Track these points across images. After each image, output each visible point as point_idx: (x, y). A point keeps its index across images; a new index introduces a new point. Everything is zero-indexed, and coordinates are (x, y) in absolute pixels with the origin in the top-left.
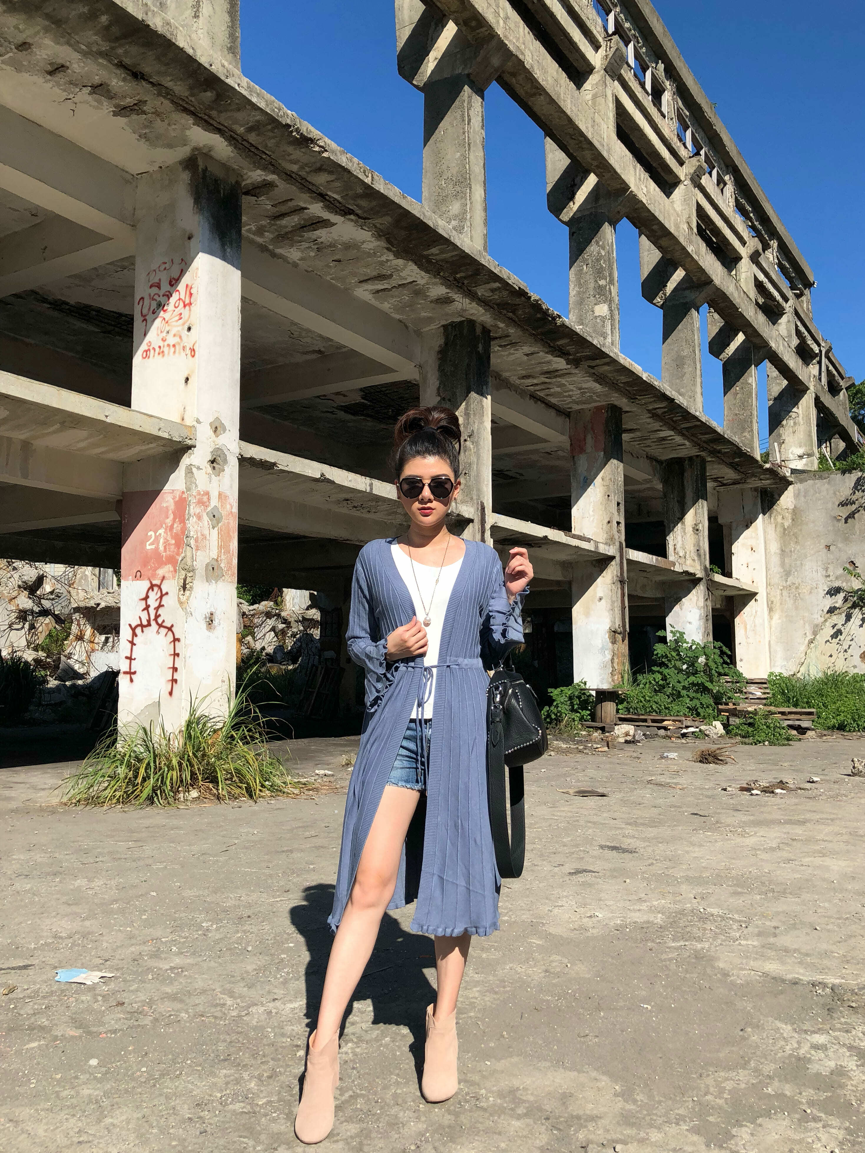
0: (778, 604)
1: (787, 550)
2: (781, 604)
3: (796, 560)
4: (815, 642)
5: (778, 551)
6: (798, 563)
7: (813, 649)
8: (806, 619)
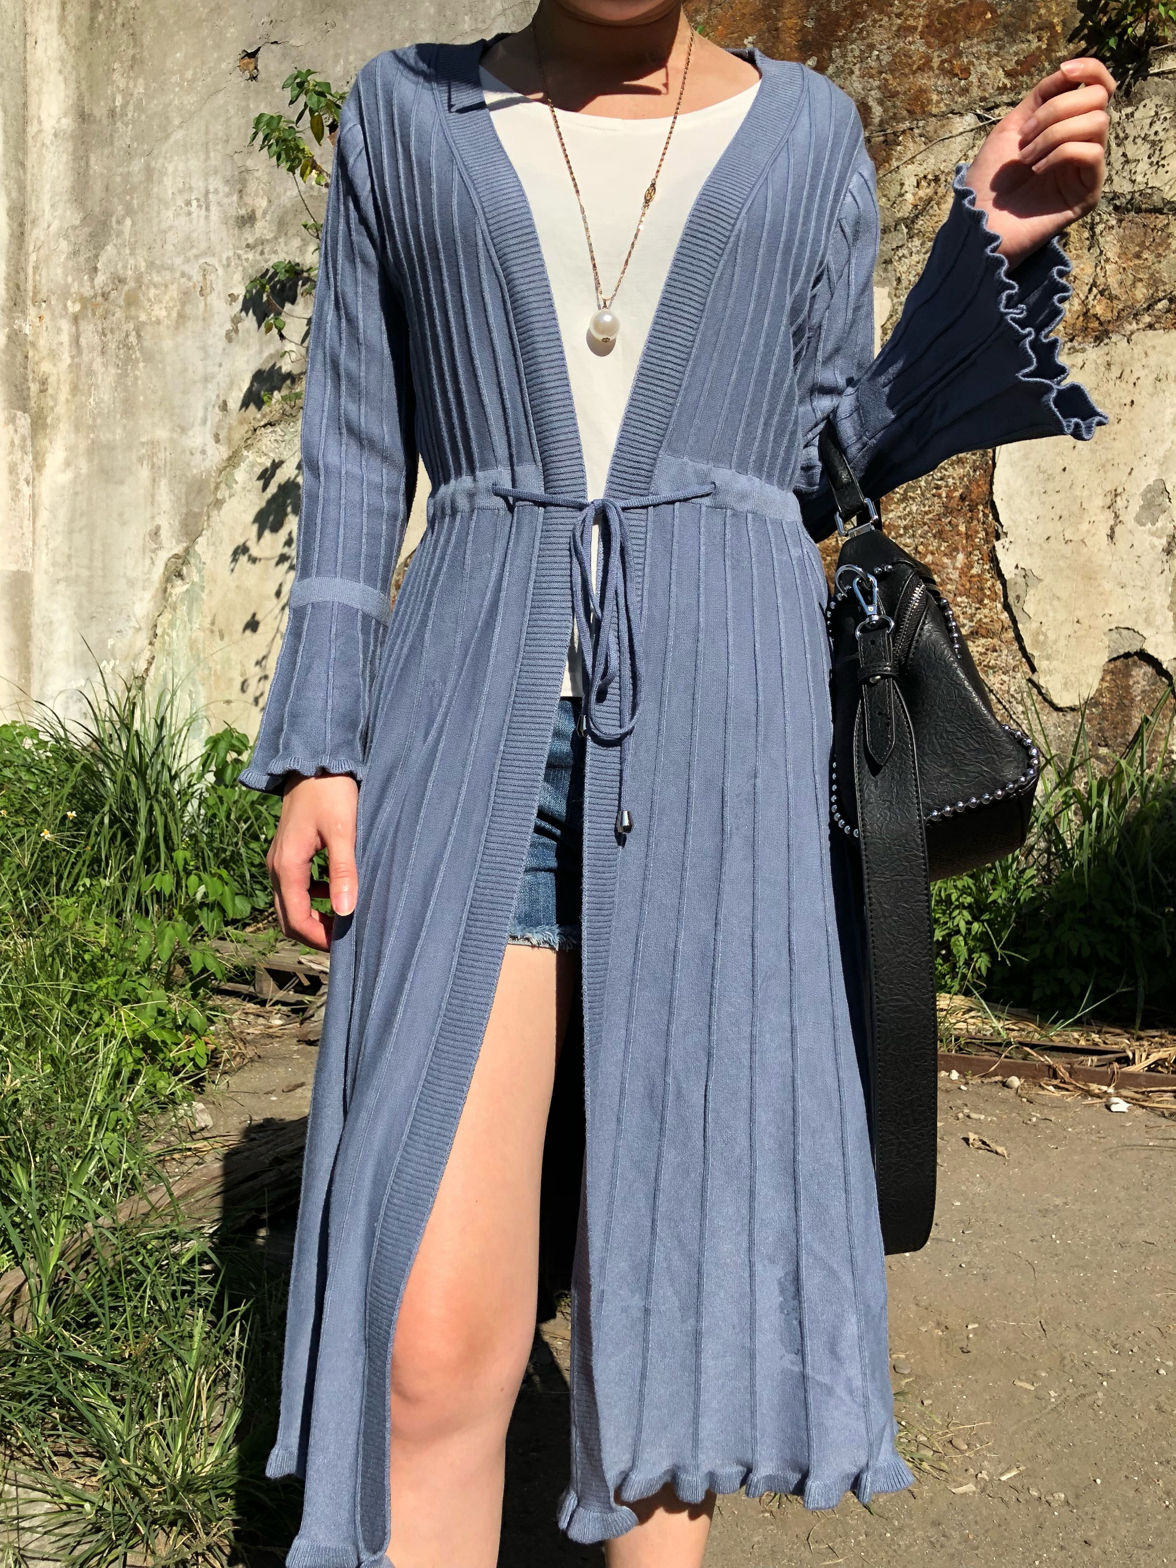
0: (64, 394)
1: (100, 111)
2: (75, 389)
3: (129, 153)
4: (192, 573)
5: (68, 123)
6: (137, 165)
7: (183, 609)
8: (162, 457)
